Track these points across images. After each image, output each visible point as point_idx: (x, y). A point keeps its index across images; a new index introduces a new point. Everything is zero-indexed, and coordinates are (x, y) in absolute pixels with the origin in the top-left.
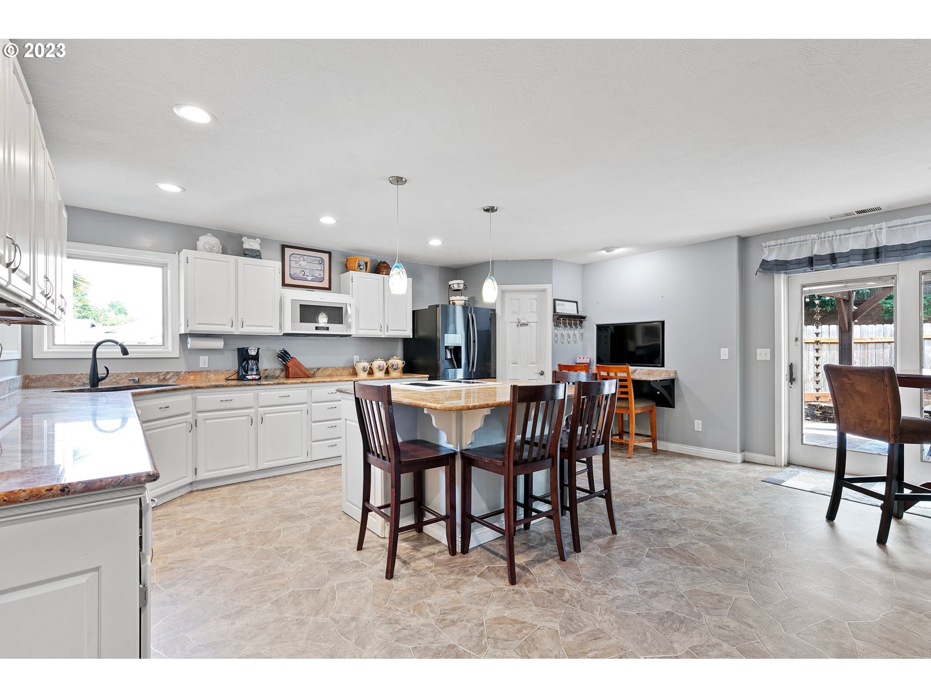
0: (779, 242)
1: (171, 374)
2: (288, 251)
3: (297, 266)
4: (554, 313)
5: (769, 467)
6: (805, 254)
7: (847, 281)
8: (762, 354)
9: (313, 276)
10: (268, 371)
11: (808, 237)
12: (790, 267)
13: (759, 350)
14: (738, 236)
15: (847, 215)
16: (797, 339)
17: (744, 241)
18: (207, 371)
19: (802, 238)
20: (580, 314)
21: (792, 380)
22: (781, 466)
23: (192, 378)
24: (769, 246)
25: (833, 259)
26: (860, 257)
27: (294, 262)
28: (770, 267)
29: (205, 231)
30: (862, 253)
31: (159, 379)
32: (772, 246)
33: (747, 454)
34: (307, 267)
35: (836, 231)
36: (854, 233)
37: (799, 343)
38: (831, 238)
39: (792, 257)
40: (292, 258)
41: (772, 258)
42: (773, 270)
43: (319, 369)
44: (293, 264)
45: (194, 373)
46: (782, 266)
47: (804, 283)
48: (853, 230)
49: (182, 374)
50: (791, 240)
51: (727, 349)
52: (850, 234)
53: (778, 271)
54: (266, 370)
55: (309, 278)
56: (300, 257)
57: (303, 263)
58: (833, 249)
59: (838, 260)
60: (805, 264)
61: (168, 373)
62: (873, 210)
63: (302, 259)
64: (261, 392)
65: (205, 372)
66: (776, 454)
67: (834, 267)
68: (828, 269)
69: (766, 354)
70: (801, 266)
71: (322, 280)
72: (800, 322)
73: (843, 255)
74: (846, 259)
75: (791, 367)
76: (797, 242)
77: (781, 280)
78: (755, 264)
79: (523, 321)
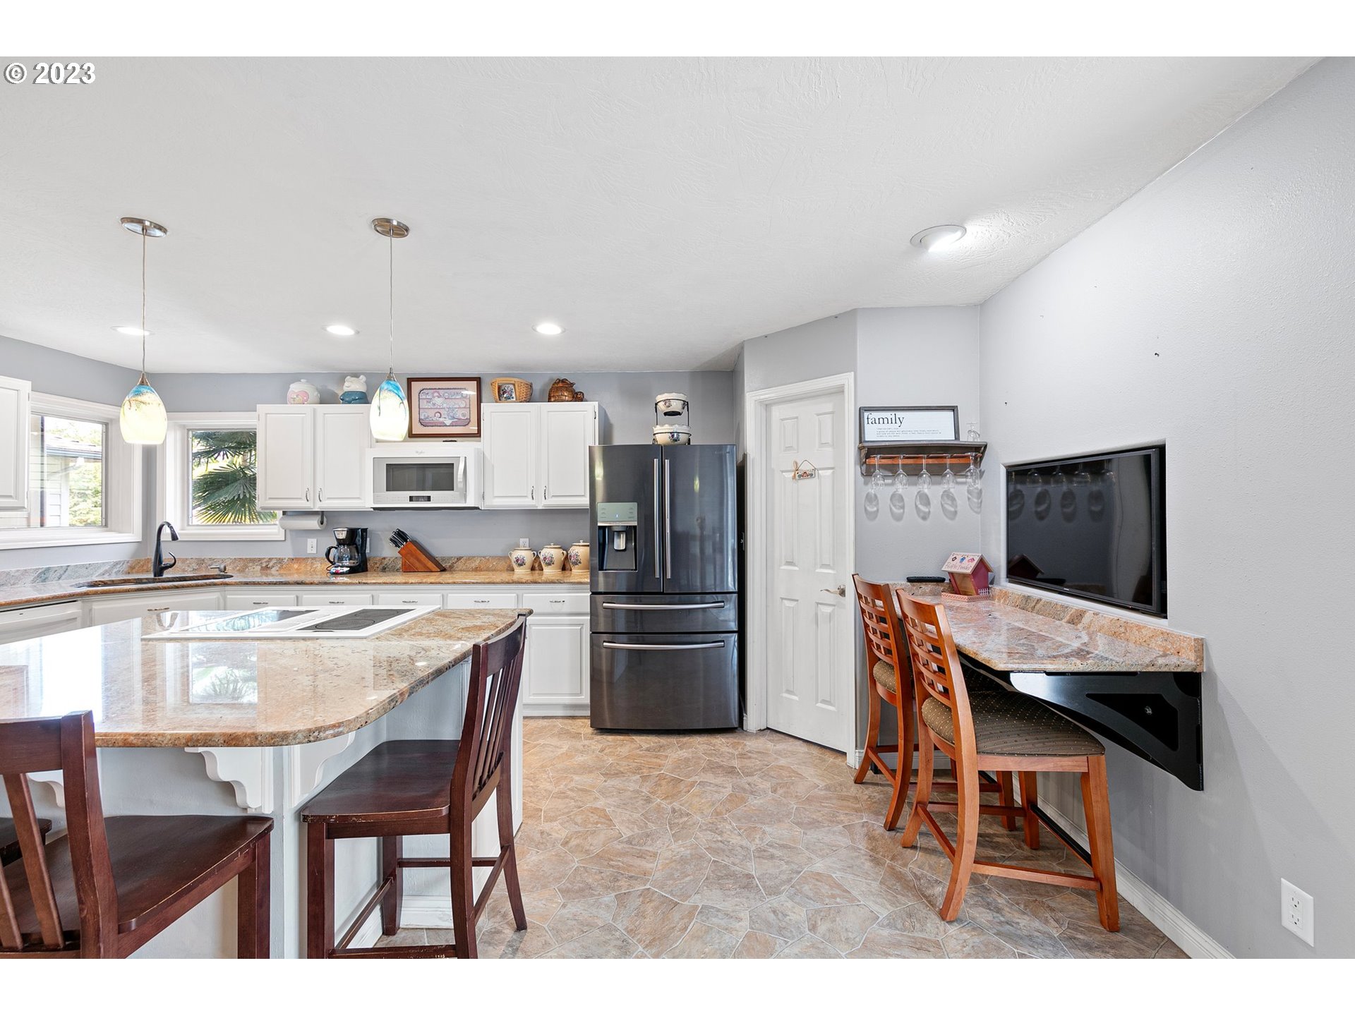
1: (274, 561)
2: (416, 386)
3: (430, 405)
4: (861, 442)
9: (454, 418)
10: (387, 559)
18: (312, 559)
20: (966, 438)
23: (296, 566)
27: (425, 401)
29: (296, 377)
31: (262, 567)
34: (445, 405)
40: (423, 396)
43: (459, 559)
44: (424, 404)
45: (297, 559)
49: (286, 561)
54: (384, 558)
55: (448, 422)
56: (433, 393)
57: (438, 401)
61: (270, 559)
63: (436, 394)
64: (305, 594)
65: (310, 561)
71: (468, 422)
79: (805, 467)
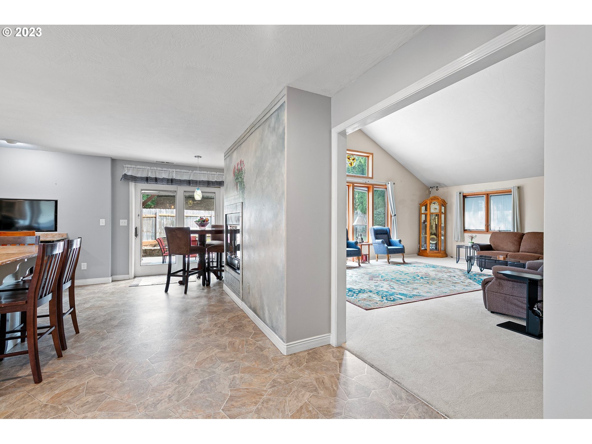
0: (132, 166)
5: (126, 280)
6: (144, 175)
7: (160, 191)
8: (123, 223)
11: (146, 167)
12: (138, 180)
13: (121, 221)
14: (111, 157)
15: (162, 162)
16: (139, 215)
17: (114, 161)
19: (143, 167)
21: (136, 235)
22: (132, 279)
24: (128, 167)
25: (156, 180)
26: (166, 181)
28: (127, 178)
30: (167, 180)
32: (129, 167)
33: (113, 277)
35: (158, 168)
36: (164, 171)
37: (140, 217)
38: (155, 171)
39: (139, 175)
41: (129, 173)
42: (130, 180)
46: (134, 179)
47: (143, 188)
48: (164, 169)
50: (138, 167)
51: (104, 220)
52: (163, 171)
53: (132, 181)
58: (156, 175)
59: (158, 181)
60: (144, 180)
62: (171, 163)
66: (130, 273)
67: (156, 184)
68: (154, 184)
69: (125, 222)
70: (143, 180)
72: (140, 208)
73: (160, 179)
74: (161, 181)
75: (136, 229)
76: (141, 169)
77: (132, 185)
78: (120, 175)
